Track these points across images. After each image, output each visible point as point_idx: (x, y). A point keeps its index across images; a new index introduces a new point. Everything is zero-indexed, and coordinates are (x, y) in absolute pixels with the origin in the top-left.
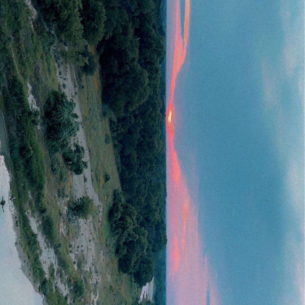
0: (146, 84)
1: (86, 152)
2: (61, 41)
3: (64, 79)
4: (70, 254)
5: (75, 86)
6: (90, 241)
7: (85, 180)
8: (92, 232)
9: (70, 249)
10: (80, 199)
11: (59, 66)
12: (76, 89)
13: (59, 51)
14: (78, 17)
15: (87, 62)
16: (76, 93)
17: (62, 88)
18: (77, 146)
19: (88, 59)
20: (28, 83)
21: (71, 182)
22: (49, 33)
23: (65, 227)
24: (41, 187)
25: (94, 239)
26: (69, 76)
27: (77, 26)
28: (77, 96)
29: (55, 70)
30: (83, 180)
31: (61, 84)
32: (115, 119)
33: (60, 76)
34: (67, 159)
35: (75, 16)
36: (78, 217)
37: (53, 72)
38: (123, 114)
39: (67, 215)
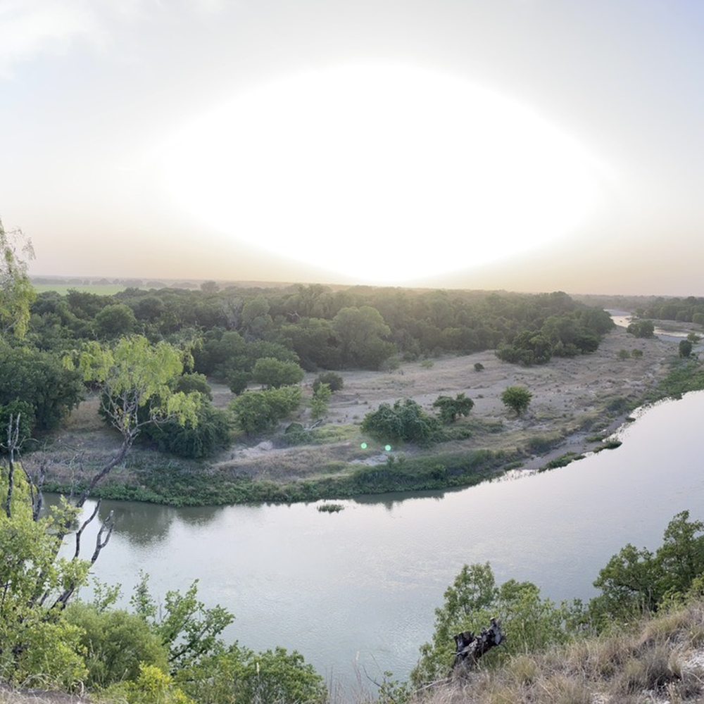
0: (357, 310)
1: (443, 394)
2: (299, 417)
3: (347, 416)
4: (575, 416)
5: (357, 403)
6: (559, 391)
7: (481, 397)
8: (547, 389)
9: (568, 416)
10: (505, 403)
11: (330, 422)
12: (360, 402)
13: (311, 420)
14: (272, 393)
15: (326, 385)
16: (366, 403)
17: (358, 421)
18: (436, 405)
19: (323, 383)
20: (350, 463)
21: (482, 415)
22: (288, 430)
23: (541, 423)
24: (488, 456)
25: (557, 386)
26: (344, 411)
27: (281, 393)
28: (369, 402)
29: (335, 428)
30: (480, 400)
31: (353, 421)
32: (402, 355)
33: (343, 422)
34: (452, 419)
35: (270, 395)
36: (528, 406)
37: (338, 431)
38: (395, 344)
39: (525, 420)
